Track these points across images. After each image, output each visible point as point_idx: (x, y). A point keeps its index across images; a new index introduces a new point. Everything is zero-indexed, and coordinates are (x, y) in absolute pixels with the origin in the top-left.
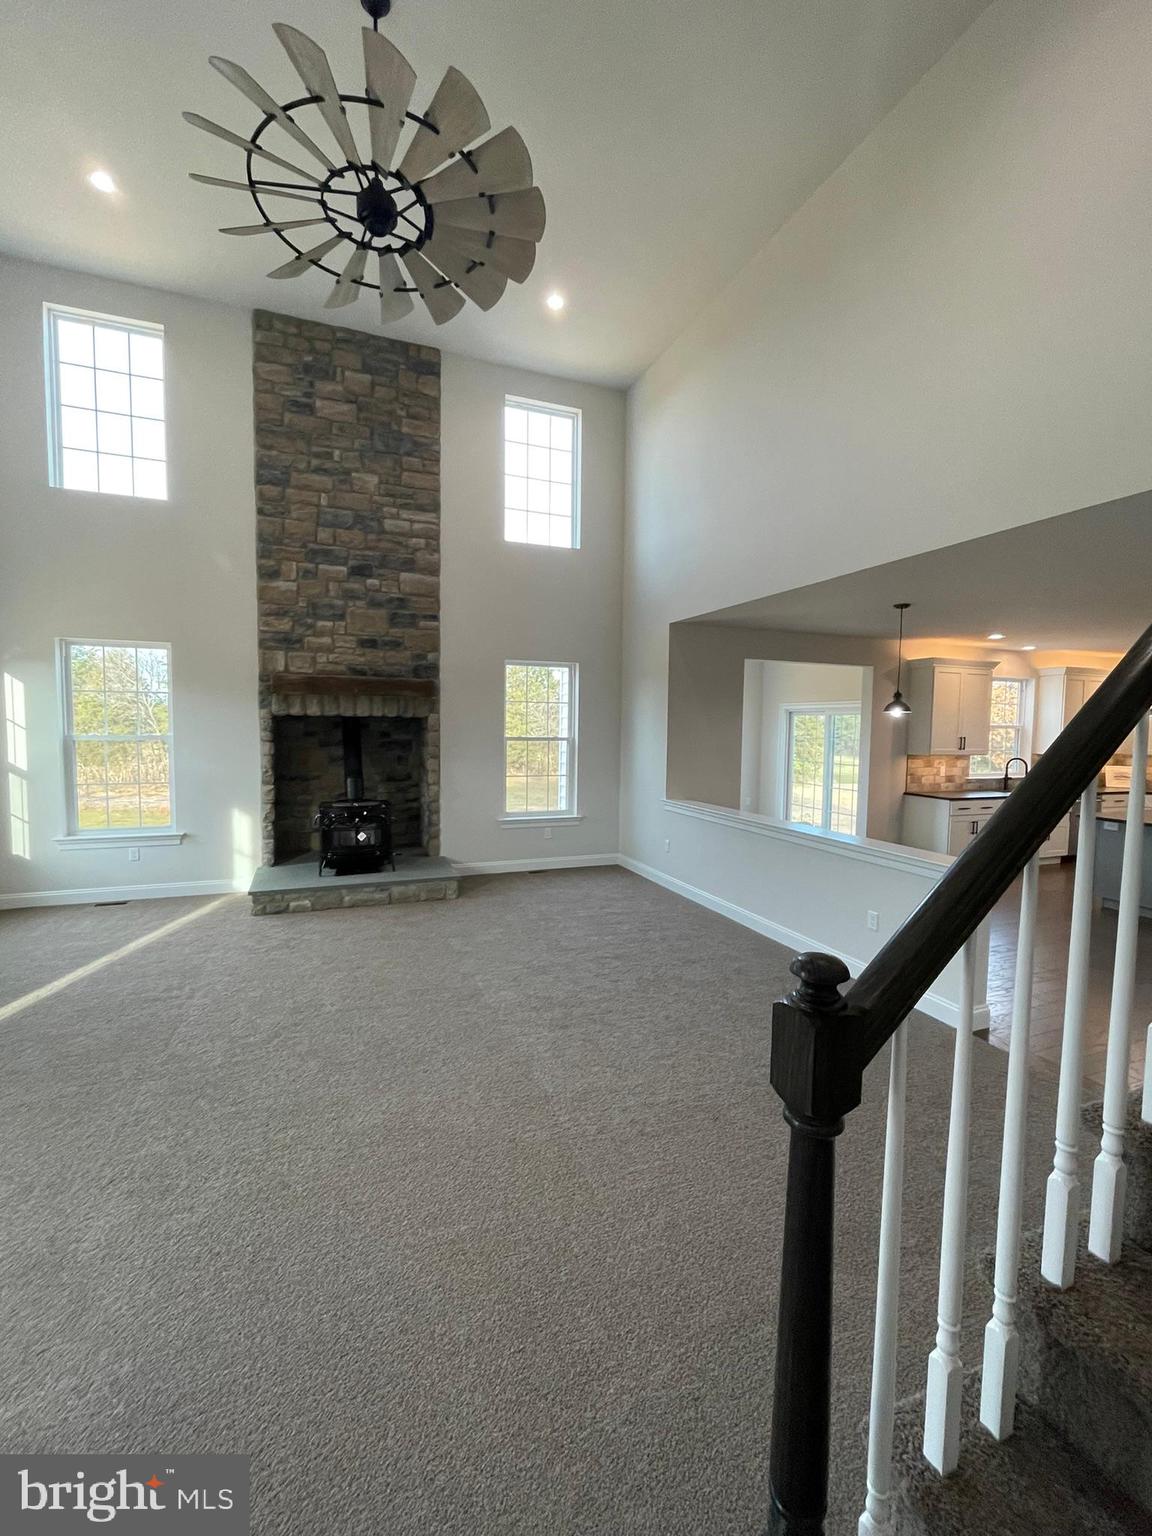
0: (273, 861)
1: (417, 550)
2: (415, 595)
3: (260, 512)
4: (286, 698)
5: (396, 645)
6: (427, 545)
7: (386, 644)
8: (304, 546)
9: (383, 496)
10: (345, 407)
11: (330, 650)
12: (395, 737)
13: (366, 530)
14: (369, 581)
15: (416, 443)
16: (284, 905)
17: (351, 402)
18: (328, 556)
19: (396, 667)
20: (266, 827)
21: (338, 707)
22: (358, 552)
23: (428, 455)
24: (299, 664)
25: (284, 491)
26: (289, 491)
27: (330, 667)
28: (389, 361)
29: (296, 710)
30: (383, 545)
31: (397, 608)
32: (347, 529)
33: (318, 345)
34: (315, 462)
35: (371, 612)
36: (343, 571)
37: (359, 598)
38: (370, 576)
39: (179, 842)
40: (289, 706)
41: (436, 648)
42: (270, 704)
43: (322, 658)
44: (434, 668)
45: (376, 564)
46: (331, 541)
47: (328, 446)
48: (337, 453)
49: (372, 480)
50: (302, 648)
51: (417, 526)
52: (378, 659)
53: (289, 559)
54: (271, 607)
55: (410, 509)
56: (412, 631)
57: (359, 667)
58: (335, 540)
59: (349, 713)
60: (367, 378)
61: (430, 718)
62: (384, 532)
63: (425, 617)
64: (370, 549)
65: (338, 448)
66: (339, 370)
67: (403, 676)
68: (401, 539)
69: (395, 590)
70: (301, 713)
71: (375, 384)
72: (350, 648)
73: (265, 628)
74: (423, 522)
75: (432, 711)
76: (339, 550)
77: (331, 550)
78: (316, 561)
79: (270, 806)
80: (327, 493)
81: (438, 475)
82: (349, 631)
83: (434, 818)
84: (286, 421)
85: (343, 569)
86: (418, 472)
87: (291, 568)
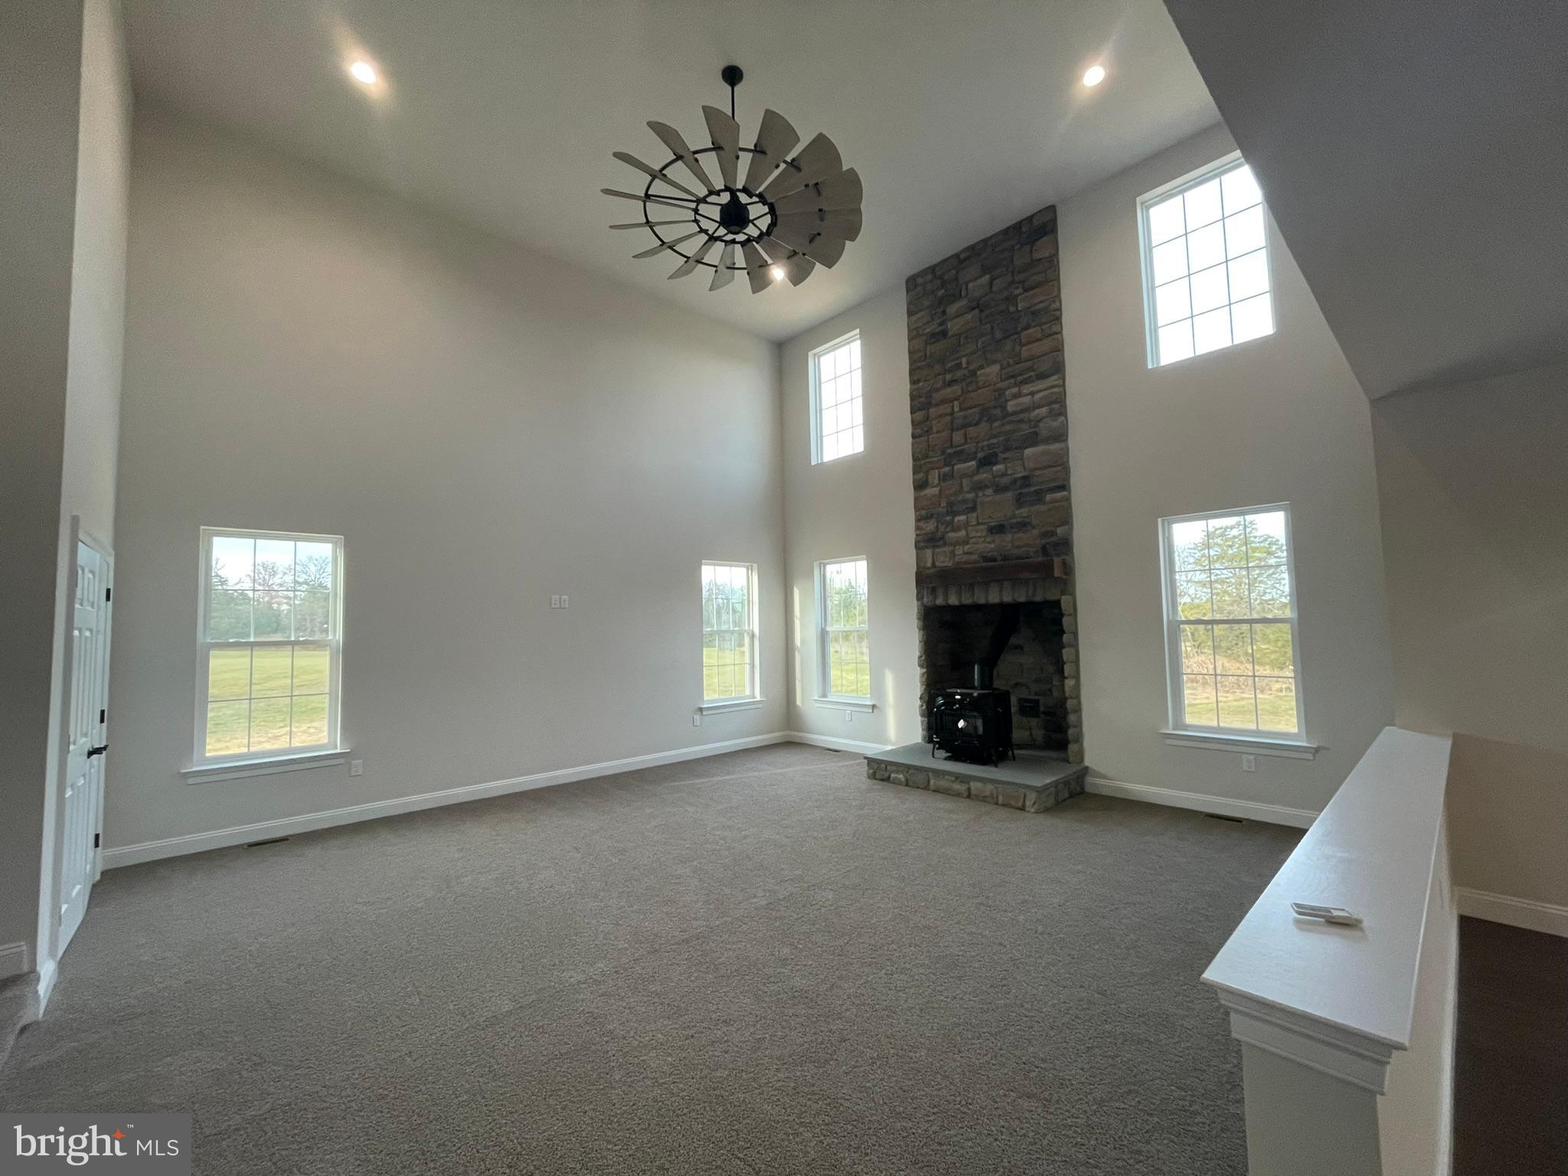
1: (1040, 420)
2: (1040, 469)
3: (914, 437)
4: (934, 591)
5: (1023, 525)
6: (1051, 410)
7: (1013, 526)
8: (943, 452)
9: (1005, 380)
10: (969, 316)
11: (966, 541)
13: (991, 420)
14: (995, 468)
15: (1033, 313)
16: (887, 775)
17: (974, 309)
18: (961, 456)
19: (1026, 549)
21: (973, 595)
22: (985, 443)
23: (1050, 317)
24: (942, 559)
25: (928, 412)
26: (931, 410)
27: (966, 558)
28: (1002, 252)
29: (940, 601)
30: (1008, 428)
31: (1021, 488)
32: (976, 424)
33: (947, 276)
34: (948, 377)
35: (998, 497)
36: (973, 466)
37: (986, 487)
38: (995, 464)
39: (871, 711)
40: (935, 598)
41: (1066, 520)
42: (923, 598)
43: (959, 550)
44: (1065, 545)
45: (1002, 448)
46: (963, 441)
47: (956, 359)
48: (964, 360)
49: (994, 370)
50: (945, 544)
51: (1038, 396)
52: (1007, 542)
53: (933, 469)
54: (923, 513)
55: (1033, 381)
56: (1035, 508)
57: (989, 555)
58: (966, 439)
59: (982, 601)
60: (987, 277)
61: (1062, 601)
62: (1006, 415)
63: (1052, 490)
64: (995, 437)
65: (965, 356)
66: (964, 287)
67: (1031, 557)
68: (1022, 416)
69: (1019, 469)
70: (944, 603)
71: (994, 279)
72: (980, 537)
73: (918, 532)
74: (1046, 389)
75: (1063, 593)
76: (970, 447)
77: (963, 450)
78: (953, 463)
79: (924, 687)
80: (957, 400)
81: (1060, 332)
82: (980, 521)
83: (1072, 718)
84: (928, 353)
85: (974, 463)
86: (1039, 340)
87: (934, 477)
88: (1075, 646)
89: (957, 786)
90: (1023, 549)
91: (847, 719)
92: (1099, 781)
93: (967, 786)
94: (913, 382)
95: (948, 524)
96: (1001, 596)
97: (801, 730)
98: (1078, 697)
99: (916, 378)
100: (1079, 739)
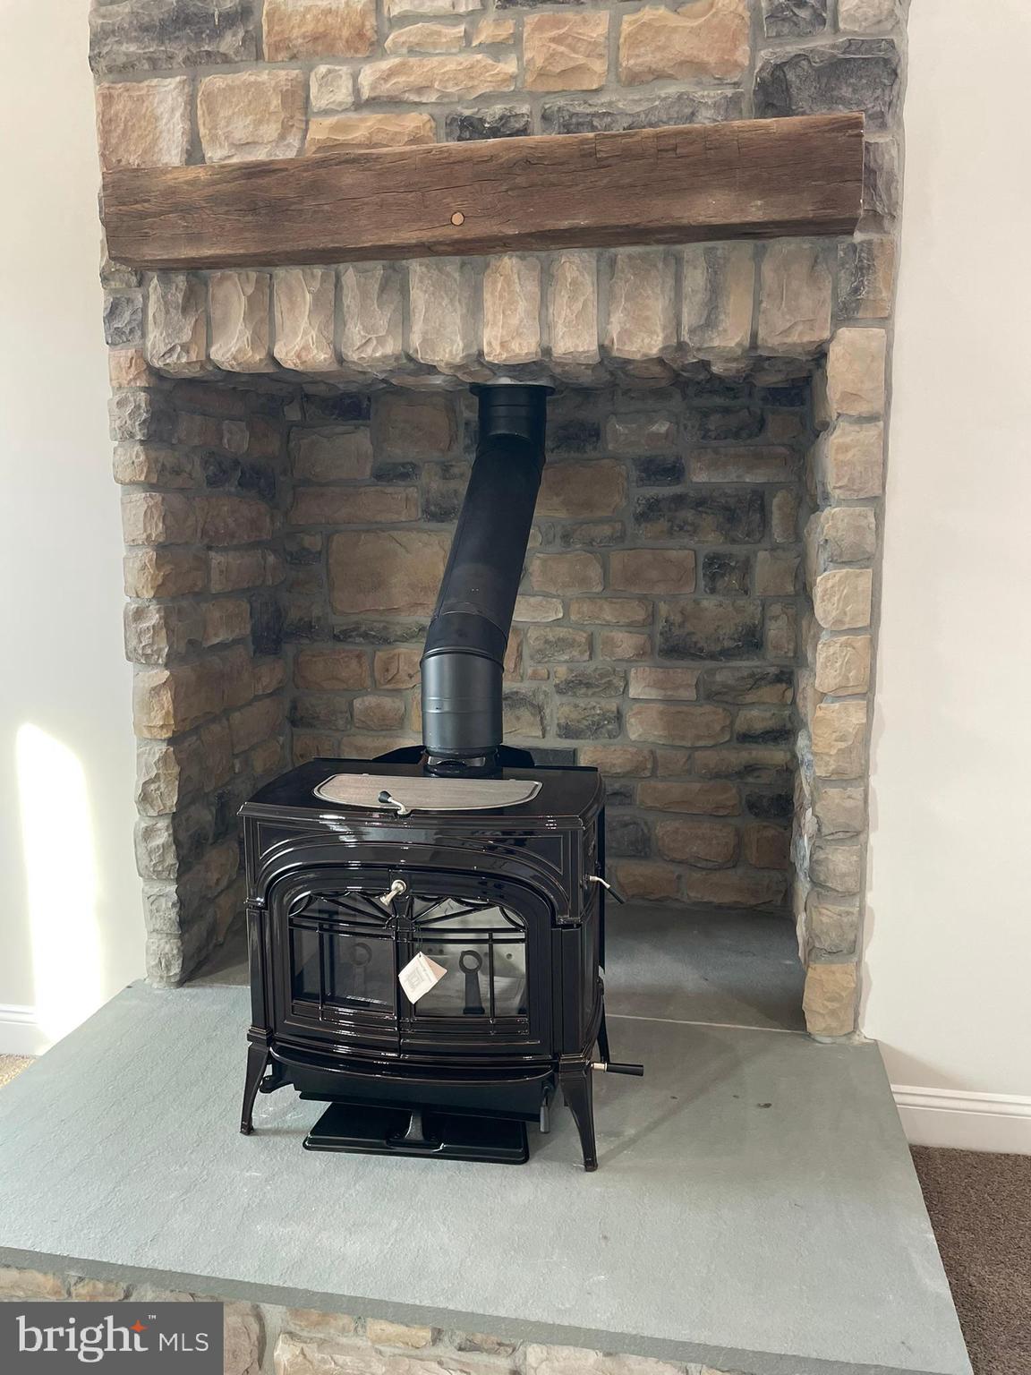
0: (176, 969)
4: (195, 300)
12: (700, 476)
19: (681, 85)
20: (148, 833)
21: (404, 318)
29: (231, 349)
40: (208, 329)
43: (332, 88)
50: (250, 50)
61: (835, 352)
70: (254, 358)
75: (845, 314)
79: (160, 749)
88: (866, 558)
90: (672, 90)
92: (928, 1096)
96: (546, 325)
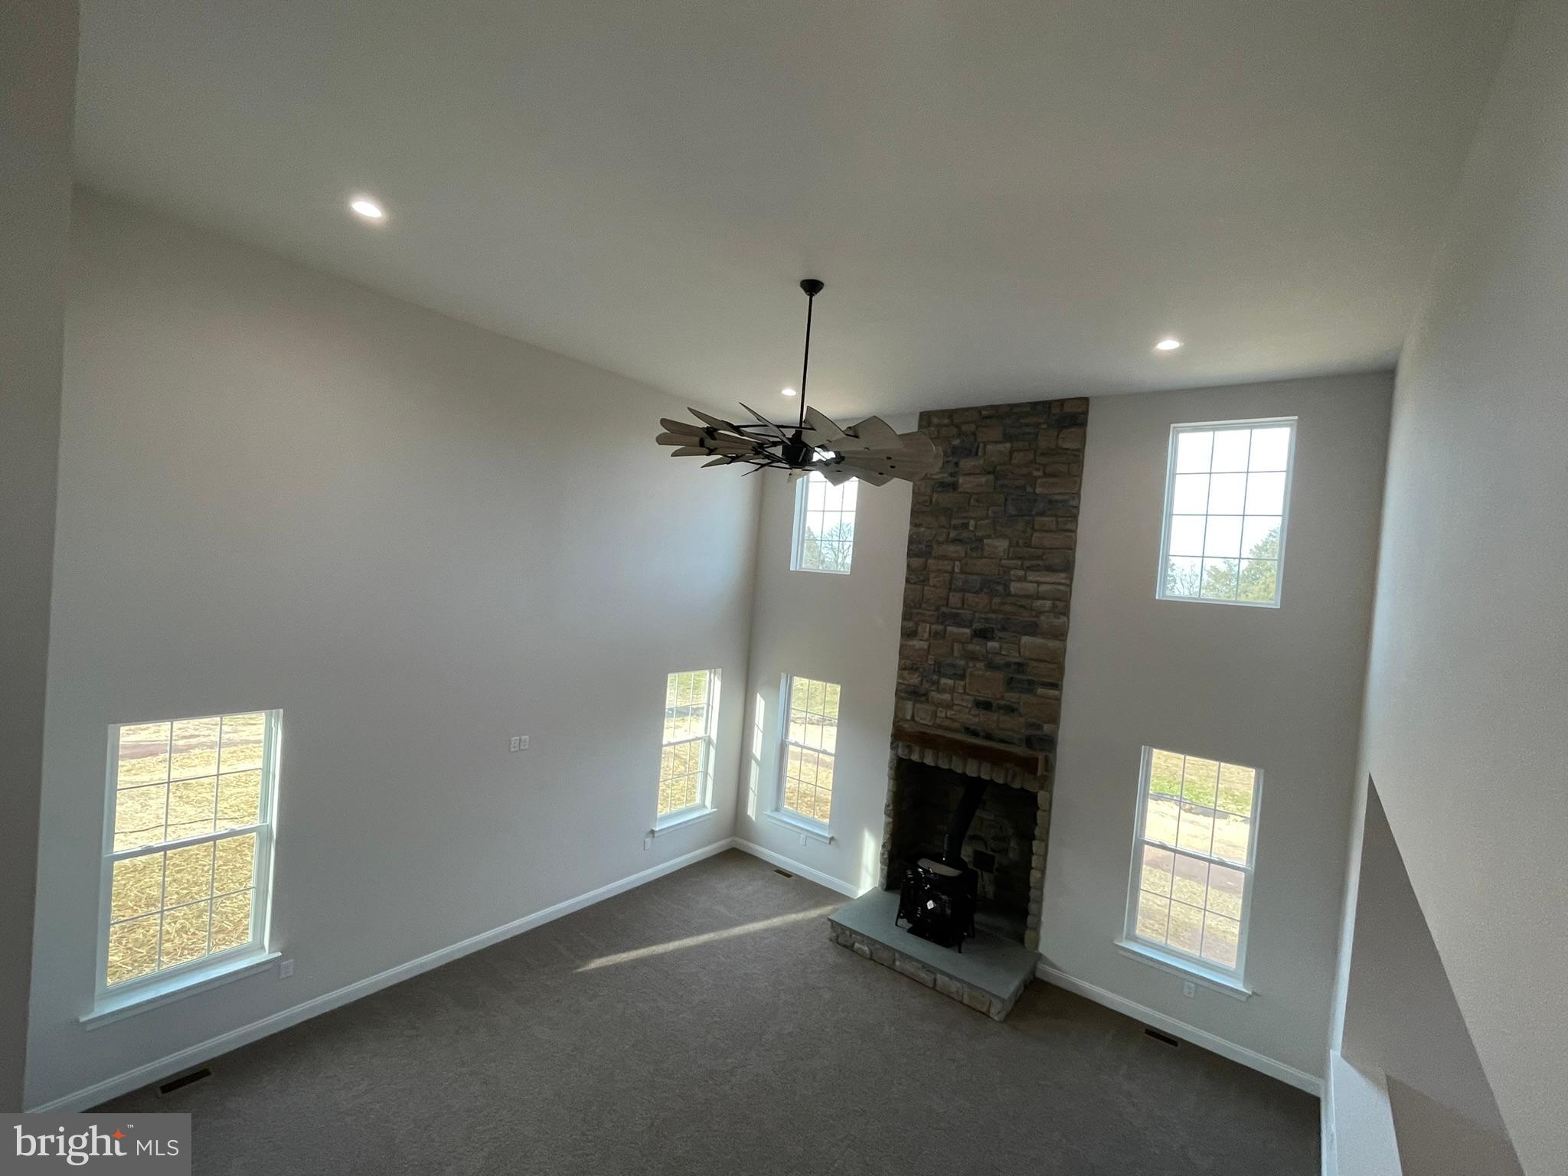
0: (885, 887)
1: (1042, 613)
2: (1035, 660)
3: (908, 581)
4: (909, 747)
5: (1011, 710)
6: (1054, 606)
7: (1000, 708)
8: (937, 609)
9: (1012, 559)
10: (983, 479)
11: (949, 706)
13: (992, 594)
14: (990, 644)
15: (1051, 502)
16: (850, 943)
17: (989, 473)
18: (956, 619)
19: (1010, 733)
20: (884, 854)
21: (951, 761)
22: (983, 616)
23: (1067, 513)
24: (923, 716)
25: (927, 561)
26: (930, 561)
27: (947, 724)
28: (1027, 425)
29: (915, 757)
30: (1009, 608)
31: (1014, 672)
32: (975, 593)
33: (964, 428)
34: (953, 534)
35: (989, 674)
36: (967, 633)
37: (979, 660)
38: (992, 639)
39: (827, 841)
40: (911, 752)
41: (1055, 719)
42: (897, 749)
43: (941, 713)
44: (1049, 743)
45: (999, 627)
46: (959, 605)
47: (965, 518)
48: (972, 523)
49: (1002, 545)
50: (927, 701)
51: (1043, 588)
52: (991, 720)
53: (924, 621)
54: (908, 663)
55: (1040, 571)
56: (1025, 697)
57: (973, 727)
58: (963, 604)
59: (959, 771)
60: (1008, 445)
61: (1039, 795)
62: (1009, 594)
63: (1046, 685)
64: (994, 612)
65: (973, 518)
66: (981, 445)
67: (1015, 746)
68: (1023, 602)
69: (1015, 653)
70: (918, 760)
71: (1014, 451)
72: (966, 707)
73: (901, 681)
74: (1053, 583)
75: (1042, 788)
76: (966, 613)
77: (959, 614)
78: (947, 623)
79: (888, 836)
80: (960, 561)
81: (1074, 531)
82: (967, 691)
83: (1032, 907)
84: (934, 501)
85: (967, 631)
86: (1051, 531)
87: (925, 629)
88: (1045, 840)
89: (923, 975)
90: (1007, 735)
91: (801, 843)
92: (1050, 969)
93: (933, 976)
94: (914, 524)
95: (933, 683)
96: (979, 771)
97: (749, 840)
98: (1041, 889)
99: (917, 521)
100: (1037, 928)
